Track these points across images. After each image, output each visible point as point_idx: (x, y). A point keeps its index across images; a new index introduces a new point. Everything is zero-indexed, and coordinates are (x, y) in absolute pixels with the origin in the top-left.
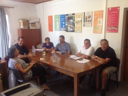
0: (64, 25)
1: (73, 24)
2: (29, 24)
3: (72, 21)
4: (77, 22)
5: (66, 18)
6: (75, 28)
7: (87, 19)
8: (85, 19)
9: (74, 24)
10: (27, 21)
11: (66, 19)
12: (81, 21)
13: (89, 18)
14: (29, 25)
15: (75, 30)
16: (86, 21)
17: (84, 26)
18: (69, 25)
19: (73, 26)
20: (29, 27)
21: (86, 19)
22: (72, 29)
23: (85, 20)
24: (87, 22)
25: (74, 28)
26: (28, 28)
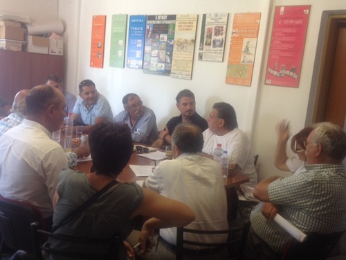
0: (139, 49)
1: (167, 50)
2: (26, 35)
3: (166, 40)
4: (182, 45)
5: (148, 27)
6: (173, 61)
7: (210, 37)
8: (205, 36)
9: (169, 49)
10: (19, 25)
11: (148, 31)
12: (194, 41)
13: (216, 34)
14: (25, 39)
15: (173, 68)
16: (206, 44)
17: (201, 57)
18: (157, 51)
19: (167, 57)
20: (24, 47)
21: (207, 37)
22: (163, 65)
23: (205, 39)
24: (211, 47)
25: (169, 61)
26: (20, 50)
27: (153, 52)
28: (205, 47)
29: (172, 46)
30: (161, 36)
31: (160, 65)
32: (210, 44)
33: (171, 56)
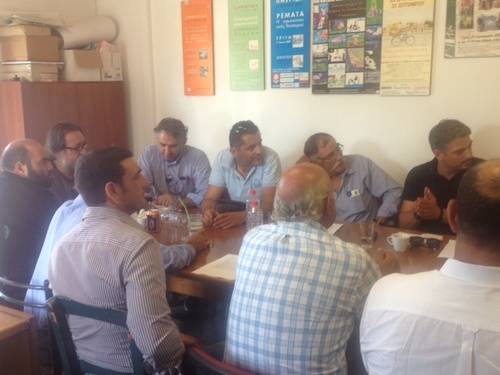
0: (298, 51)
1: (367, 48)
3: (362, 29)
4: (401, 33)
5: (315, 9)
6: (383, 66)
7: (470, 12)
8: (458, 12)
9: (372, 45)
11: (317, 16)
12: (431, 24)
13: (483, 7)
14: (61, 58)
15: (385, 78)
16: (462, 26)
17: (450, 51)
18: (342, 52)
19: (368, 60)
21: (462, 13)
22: (360, 75)
23: (458, 19)
24: (475, 32)
25: (372, 65)
26: (56, 79)
27: (333, 55)
28: (460, 33)
29: (379, 38)
30: (351, 22)
31: (351, 76)
32: (470, 26)
33: (377, 57)
